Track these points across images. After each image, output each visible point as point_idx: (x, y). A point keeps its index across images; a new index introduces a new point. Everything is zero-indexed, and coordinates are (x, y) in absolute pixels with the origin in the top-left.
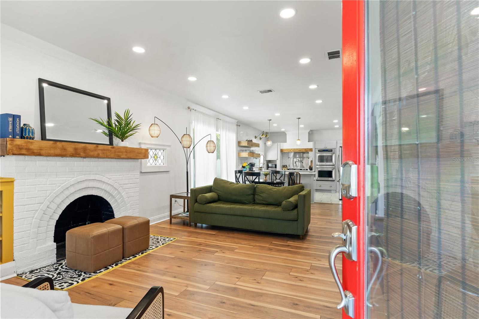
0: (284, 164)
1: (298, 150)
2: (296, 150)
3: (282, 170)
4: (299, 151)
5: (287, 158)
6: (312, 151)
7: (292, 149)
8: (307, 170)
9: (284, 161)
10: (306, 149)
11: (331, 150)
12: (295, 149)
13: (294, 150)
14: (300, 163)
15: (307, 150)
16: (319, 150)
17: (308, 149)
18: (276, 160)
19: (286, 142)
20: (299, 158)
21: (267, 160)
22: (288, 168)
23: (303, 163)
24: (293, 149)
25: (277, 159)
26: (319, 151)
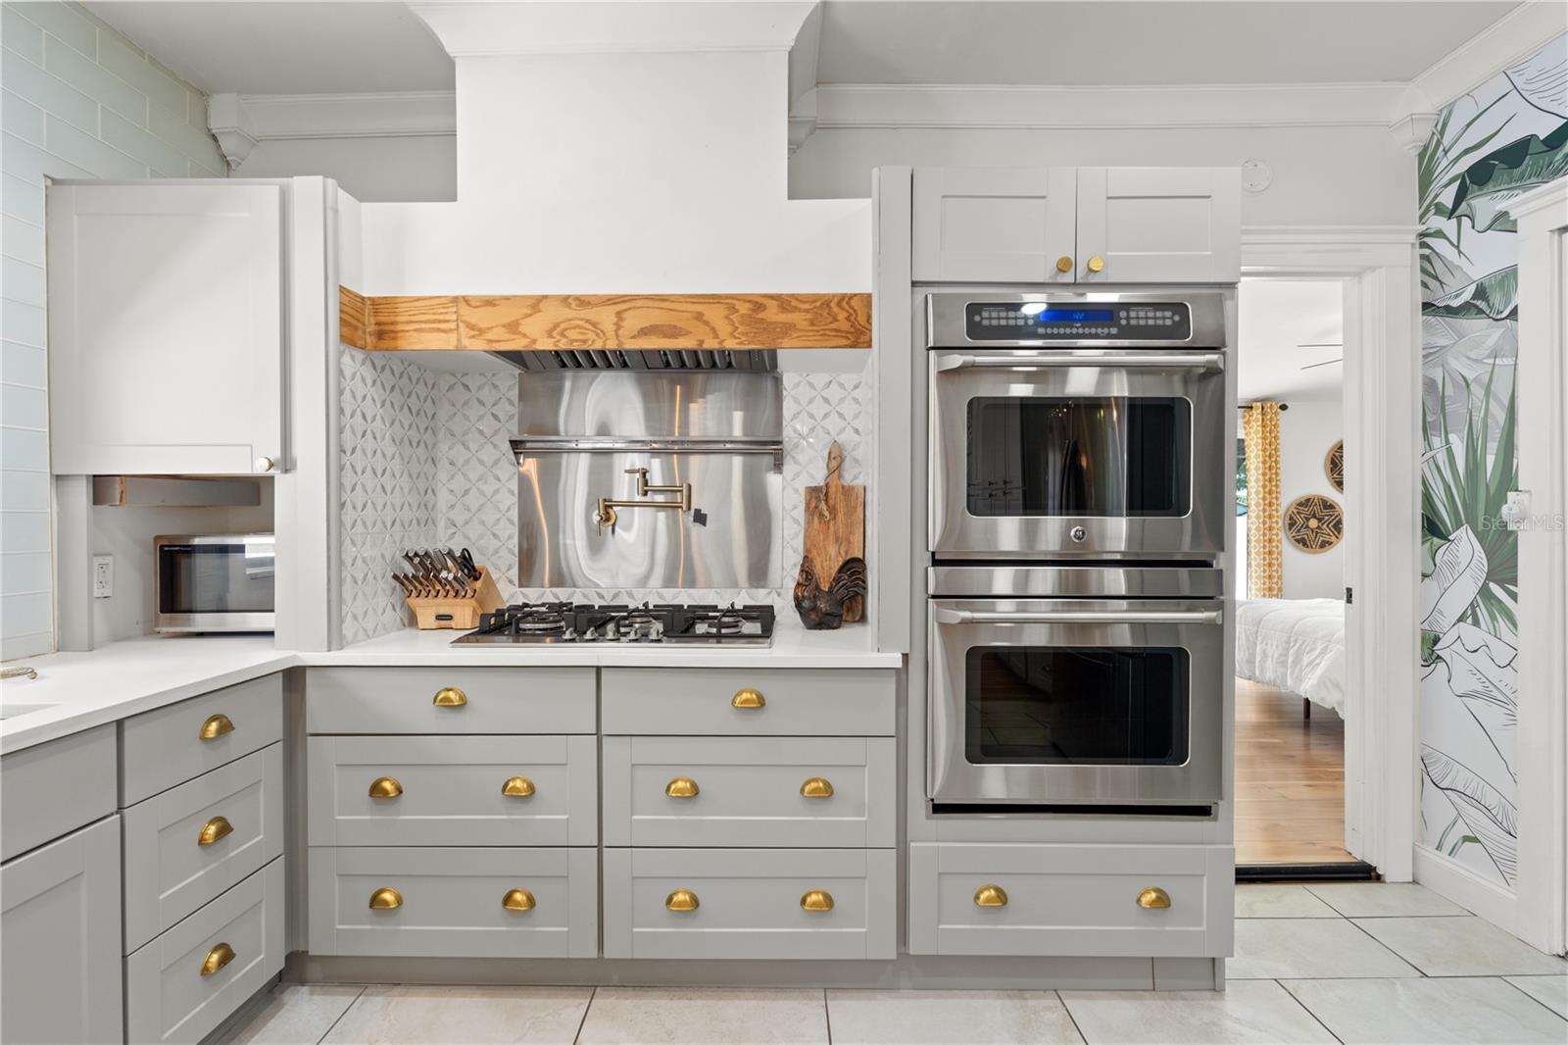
0: (444, 540)
1: (634, 321)
2: (606, 317)
3: (412, 620)
4: (644, 332)
5: (488, 455)
6: (858, 336)
7: (537, 303)
8: (765, 617)
9: (443, 498)
10: (757, 303)
11: (1167, 319)
12: (583, 302)
13: (568, 313)
14: (662, 515)
15: (773, 314)
16: (974, 309)
17: (784, 302)
18: (259, 468)
19: (451, 196)
20: (654, 453)
21: (97, 480)
22: (510, 594)
23: (700, 518)
24: (565, 300)
25: (286, 463)
26: (974, 330)
